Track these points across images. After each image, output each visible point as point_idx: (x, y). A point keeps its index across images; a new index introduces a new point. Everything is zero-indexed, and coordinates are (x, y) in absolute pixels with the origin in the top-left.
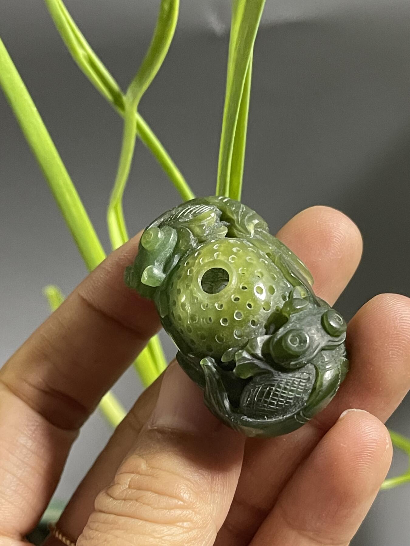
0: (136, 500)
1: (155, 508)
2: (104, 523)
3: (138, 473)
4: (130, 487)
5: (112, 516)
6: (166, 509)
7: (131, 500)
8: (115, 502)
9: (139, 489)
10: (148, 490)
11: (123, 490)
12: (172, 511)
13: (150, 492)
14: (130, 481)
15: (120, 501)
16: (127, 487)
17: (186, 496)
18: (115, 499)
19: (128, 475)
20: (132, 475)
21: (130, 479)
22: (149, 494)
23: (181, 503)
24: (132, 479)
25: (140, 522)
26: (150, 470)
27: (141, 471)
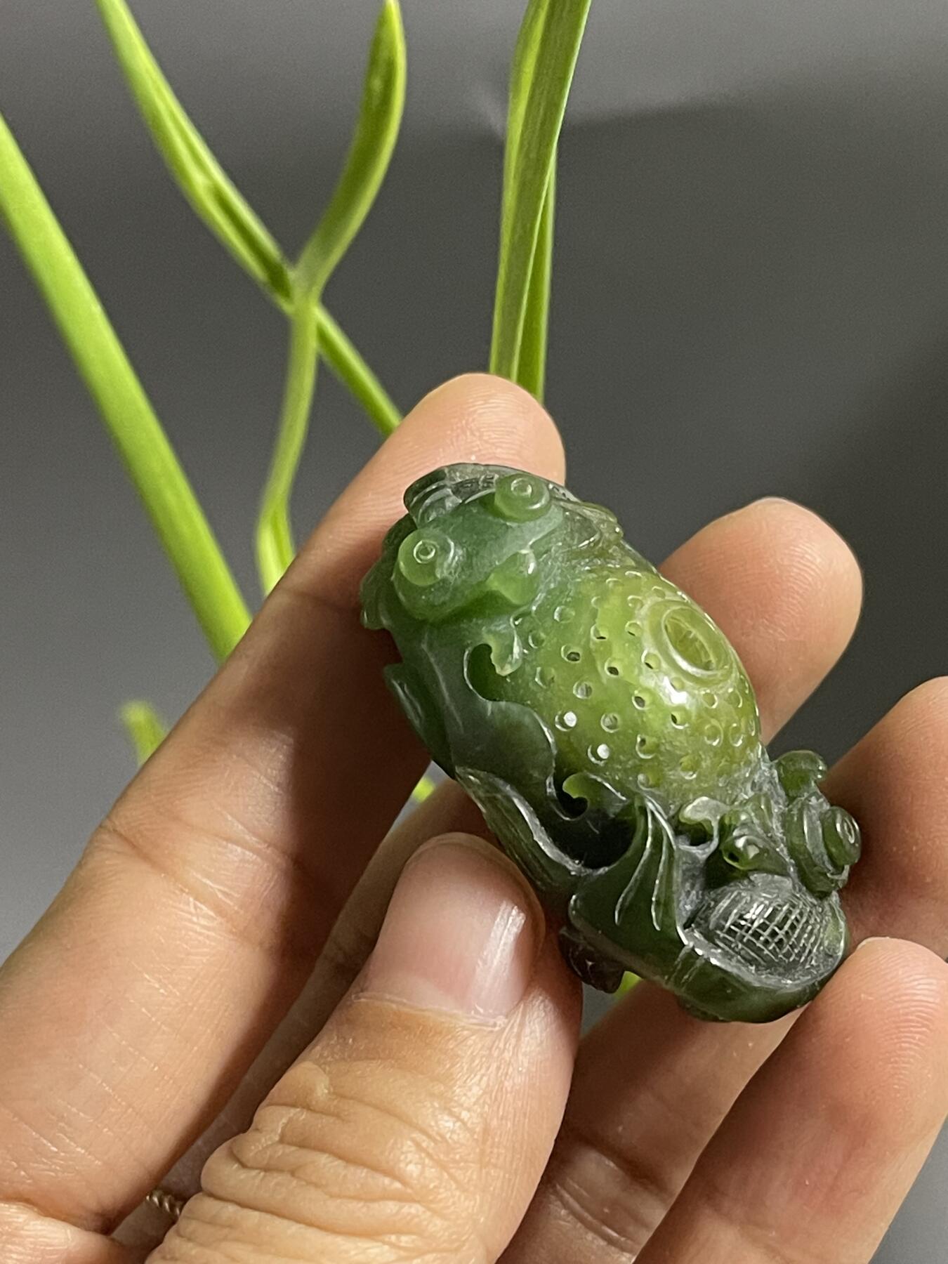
0: (293, 1173)
1: (332, 1196)
2: (210, 1223)
3: (308, 1107)
4: (282, 1141)
5: (231, 1208)
6: (357, 1198)
7: (280, 1170)
8: (243, 1175)
9: (303, 1145)
10: (321, 1149)
11: (265, 1145)
12: (375, 1206)
13: (326, 1155)
14: (286, 1125)
15: (254, 1173)
16: (277, 1138)
17: (412, 1169)
18: (244, 1165)
19: (283, 1110)
20: (293, 1111)
21: (284, 1120)
22: (323, 1159)
23: (397, 1185)
24: (290, 1120)
25: (294, 1228)
26: (335, 1102)
27: (314, 1103)
